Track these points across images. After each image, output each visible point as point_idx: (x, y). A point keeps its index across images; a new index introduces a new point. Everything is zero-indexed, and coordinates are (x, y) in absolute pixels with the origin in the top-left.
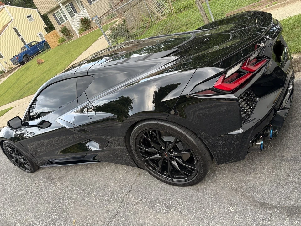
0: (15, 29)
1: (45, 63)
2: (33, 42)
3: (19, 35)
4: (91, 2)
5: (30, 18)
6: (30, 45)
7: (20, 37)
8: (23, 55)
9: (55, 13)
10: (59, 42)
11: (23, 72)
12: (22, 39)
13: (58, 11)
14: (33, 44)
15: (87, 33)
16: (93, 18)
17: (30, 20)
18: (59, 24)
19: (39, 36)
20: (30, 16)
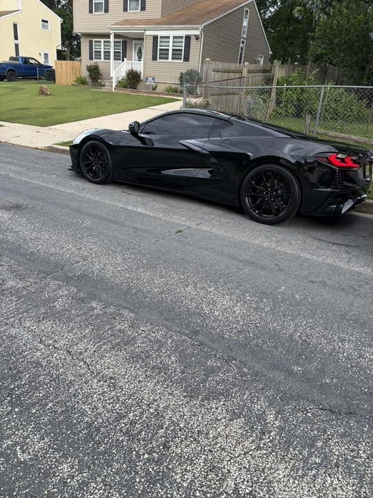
0: (15, 26)
1: (51, 97)
2: (32, 59)
3: (16, 38)
4: (156, 58)
5: (46, 24)
6: (26, 60)
7: (16, 42)
8: (10, 68)
9: (94, 40)
10: (75, 81)
11: (8, 90)
12: (17, 46)
13: (100, 42)
14: (31, 61)
15: (128, 91)
16: (147, 79)
17: (44, 27)
18: (91, 58)
19: (43, 55)
20: (47, 22)
